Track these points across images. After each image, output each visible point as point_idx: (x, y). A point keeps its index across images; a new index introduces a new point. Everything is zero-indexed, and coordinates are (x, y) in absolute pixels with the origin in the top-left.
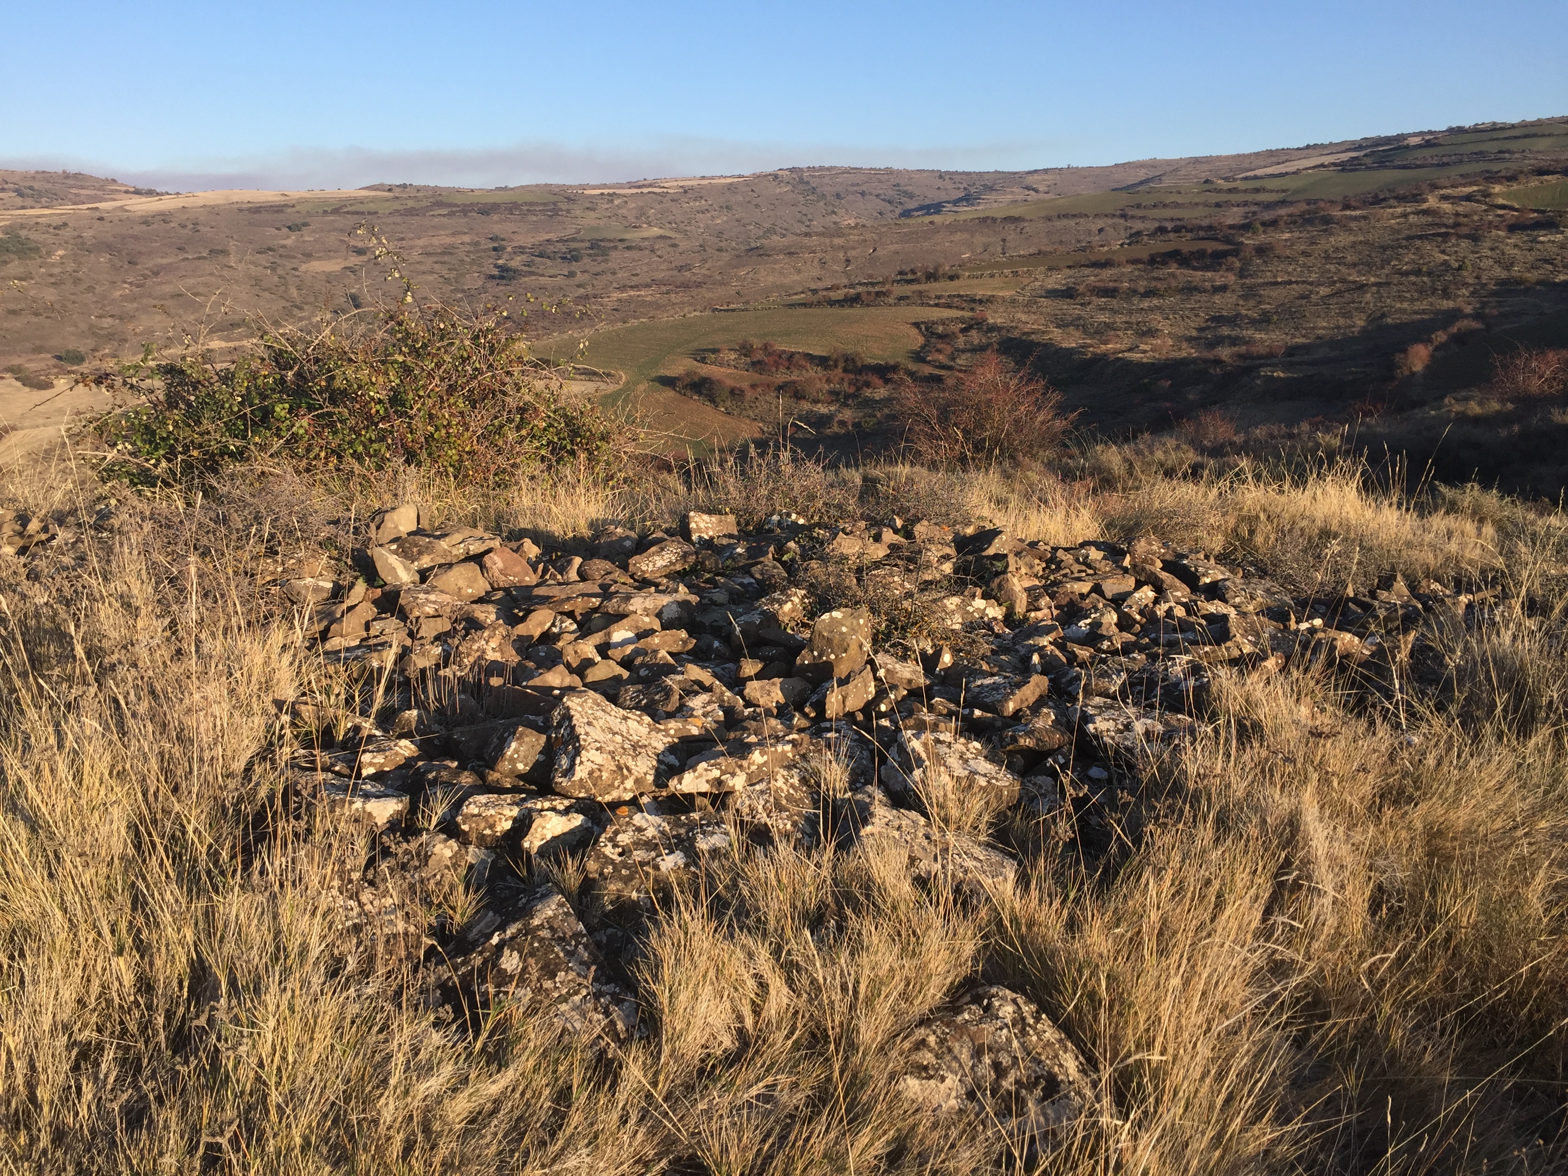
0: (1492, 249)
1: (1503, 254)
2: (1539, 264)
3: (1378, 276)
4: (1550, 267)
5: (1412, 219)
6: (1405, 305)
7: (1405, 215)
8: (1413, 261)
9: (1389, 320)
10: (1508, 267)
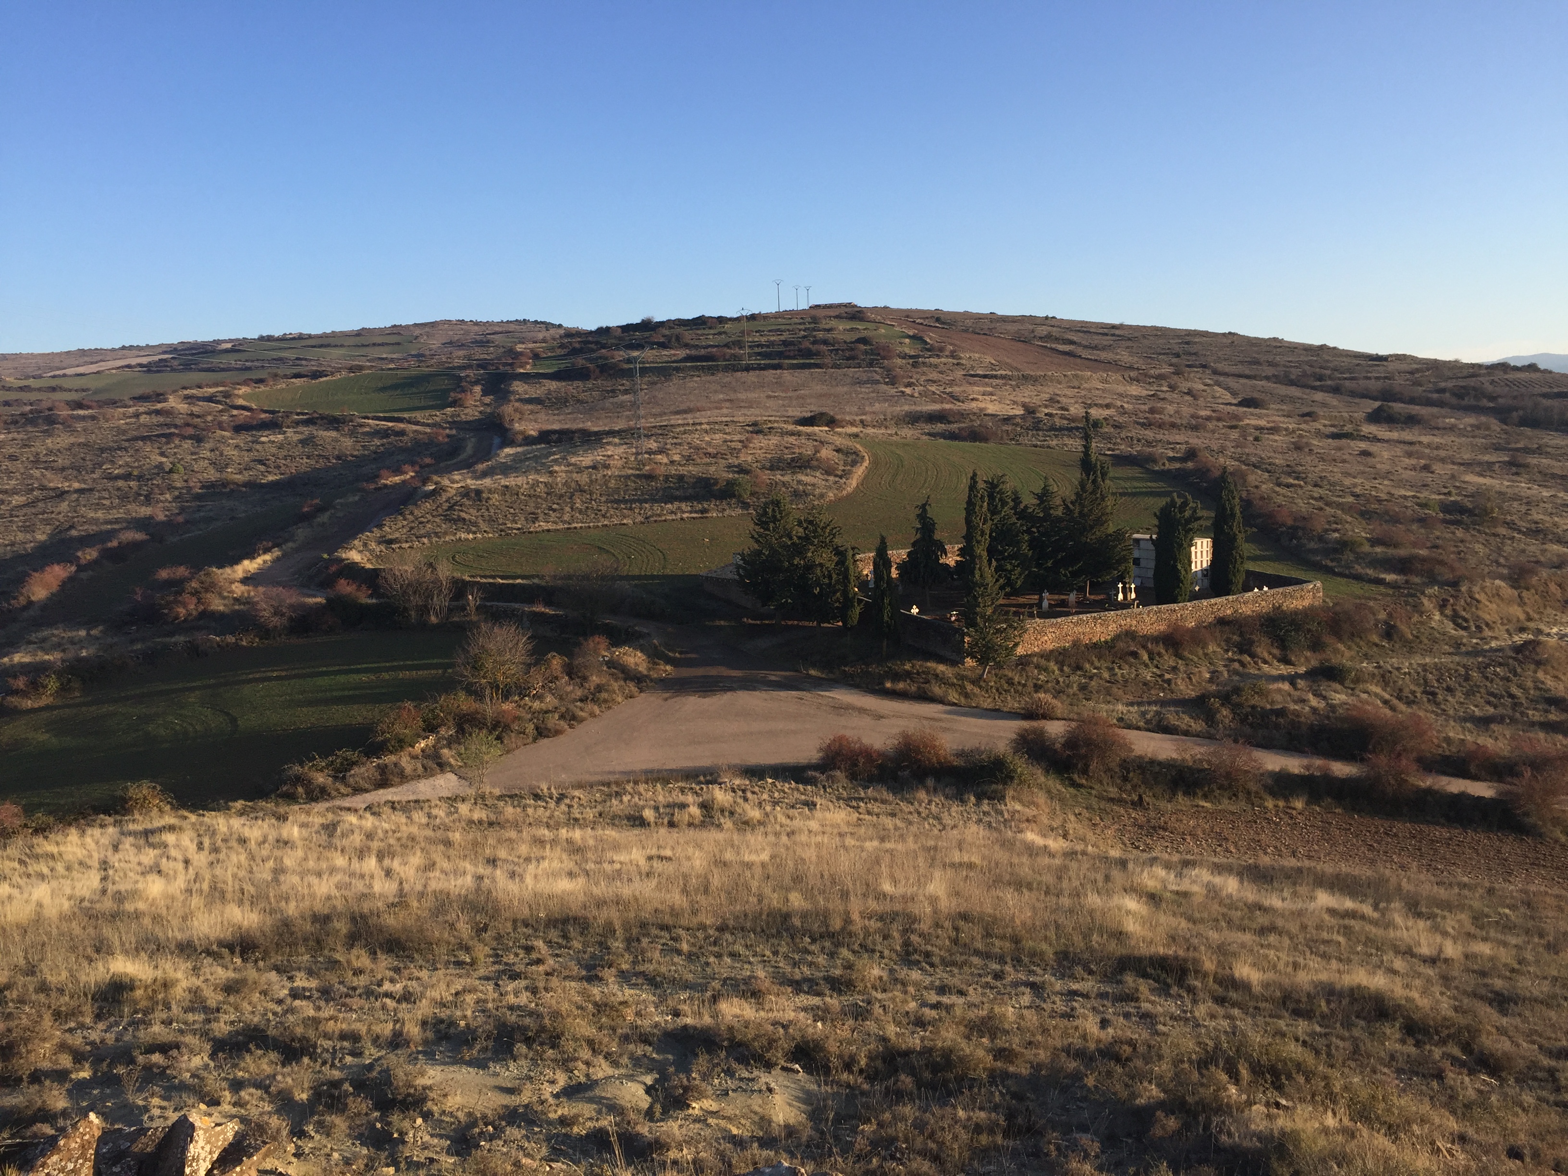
0: (212, 450)
1: (221, 455)
2: (252, 464)
3: (84, 482)
4: (262, 468)
5: (144, 419)
6: (100, 514)
7: (137, 415)
8: (127, 464)
9: (74, 533)
10: (221, 469)
